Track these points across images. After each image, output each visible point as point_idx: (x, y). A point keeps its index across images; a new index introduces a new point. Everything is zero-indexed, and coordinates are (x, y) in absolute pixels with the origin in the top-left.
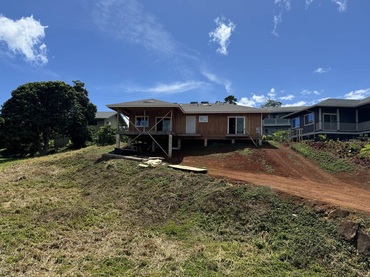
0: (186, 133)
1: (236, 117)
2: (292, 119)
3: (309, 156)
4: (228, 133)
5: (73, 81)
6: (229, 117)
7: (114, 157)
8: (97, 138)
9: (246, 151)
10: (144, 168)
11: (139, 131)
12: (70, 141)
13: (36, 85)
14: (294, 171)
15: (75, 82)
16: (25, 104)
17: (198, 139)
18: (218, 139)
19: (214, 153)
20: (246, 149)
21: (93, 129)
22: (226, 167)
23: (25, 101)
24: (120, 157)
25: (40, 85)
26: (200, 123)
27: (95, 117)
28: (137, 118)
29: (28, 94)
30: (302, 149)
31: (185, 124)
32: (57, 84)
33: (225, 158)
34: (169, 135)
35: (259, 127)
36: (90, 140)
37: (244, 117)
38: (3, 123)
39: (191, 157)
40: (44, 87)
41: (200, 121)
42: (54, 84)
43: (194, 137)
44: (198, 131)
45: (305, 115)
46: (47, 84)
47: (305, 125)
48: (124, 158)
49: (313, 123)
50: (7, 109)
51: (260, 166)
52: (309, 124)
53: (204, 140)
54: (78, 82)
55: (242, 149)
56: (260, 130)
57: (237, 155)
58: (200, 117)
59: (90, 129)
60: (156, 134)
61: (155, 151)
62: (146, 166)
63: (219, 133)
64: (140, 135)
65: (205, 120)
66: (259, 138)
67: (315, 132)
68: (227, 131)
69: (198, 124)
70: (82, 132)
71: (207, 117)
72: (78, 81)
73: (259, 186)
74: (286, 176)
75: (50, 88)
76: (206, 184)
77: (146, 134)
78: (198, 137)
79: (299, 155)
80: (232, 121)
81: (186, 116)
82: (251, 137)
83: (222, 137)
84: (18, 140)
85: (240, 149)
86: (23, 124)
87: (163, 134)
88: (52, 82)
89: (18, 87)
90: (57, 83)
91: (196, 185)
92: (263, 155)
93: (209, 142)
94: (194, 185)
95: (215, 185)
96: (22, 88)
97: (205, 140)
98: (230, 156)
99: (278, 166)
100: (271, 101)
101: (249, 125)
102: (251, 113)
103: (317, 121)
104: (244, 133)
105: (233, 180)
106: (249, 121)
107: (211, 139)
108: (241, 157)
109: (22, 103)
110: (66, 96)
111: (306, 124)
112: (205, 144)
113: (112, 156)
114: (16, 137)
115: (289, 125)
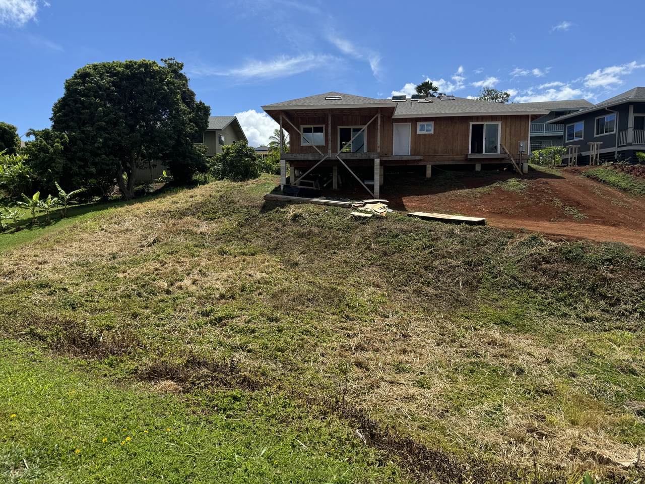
0: (394, 154)
1: (485, 123)
2: (567, 126)
3: (631, 189)
4: (470, 152)
5: (162, 60)
6: (471, 124)
7: (290, 201)
8: (219, 166)
9: (513, 184)
10: (365, 218)
11: (321, 153)
12: (164, 173)
13: (109, 70)
14: (622, 215)
15: (165, 61)
16: (97, 106)
17: (415, 164)
18: (451, 163)
19: (455, 190)
20: (512, 180)
21: (204, 150)
22: (494, 213)
23: (96, 99)
24: (303, 201)
25: (115, 69)
26: (420, 135)
27: (207, 126)
28: (304, 128)
29: (100, 87)
30: (612, 179)
31: (393, 138)
32: (146, 66)
33: (480, 198)
34: (376, 160)
35: (525, 140)
36: (204, 170)
37: (499, 123)
38: (66, 141)
39: (416, 198)
40: (123, 72)
41: (419, 132)
42: (141, 66)
43: (408, 161)
44: (415, 151)
45: (596, 118)
46: (128, 66)
47: (595, 136)
48: (312, 203)
49: (614, 132)
50: (65, 115)
51: (554, 209)
52: (605, 134)
53: (426, 166)
54: (171, 62)
55: (504, 180)
56: (526, 146)
57: (499, 191)
58: (419, 124)
59: (199, 150)
60: (352, 158)
61: (338, 187)
62: (370, 215)
63: (453, 152)
64: (322, 160)
65: (429, 129)
66: (523, 160)
67: (619, 147)
68: (468, 149)
69: (416, 138)
70: (192, 156)
71: (432, 123)
72: (171, 59)
73: (606, 244)
74: (614, 225)
75: (134, 75)
76: (503, 242)
77: (334, 159)
78: (415, 161)
79: (611, 188)
80: (478, 130)
81: (394, 124)
82: (512, 159)
83: (458, 159)
84: (93, 172)
85: (500, 179)
86: (100, 142)
87: (364, 158)
88: (135, 63)
89: (75, 73)
90: (146, 64)
91: (485, 245)
92: (548, 189)
93: (434, 168)
94: (482, 245)
95: (522, 244)
96: (83, 76)
97: (428, 166)
98: (489, 194)
99: (589, 208)
100: (492, 90)
101: (508, 136)
102: (511, 115)
103: (623, 127)
104: (499, 152)
105: (549, 234)
106: (508, 129)
107: (438, 163)
108: (510, 195)
109: (91, 104)
110: (165, 90)
111: (597, 134)
112: (427, 173)
113: (286, 200)
114: (90, 168)
115: (544, 135)
